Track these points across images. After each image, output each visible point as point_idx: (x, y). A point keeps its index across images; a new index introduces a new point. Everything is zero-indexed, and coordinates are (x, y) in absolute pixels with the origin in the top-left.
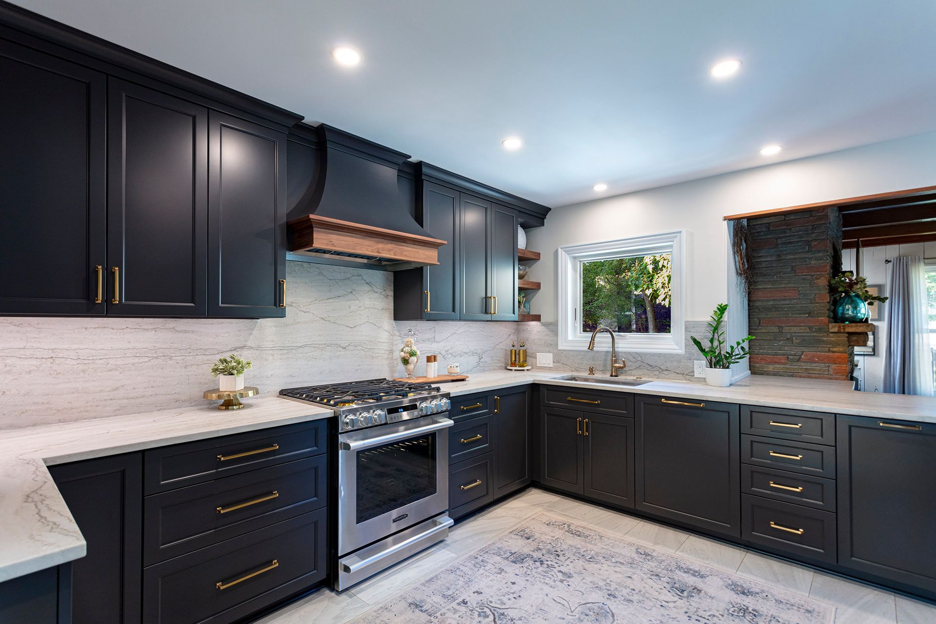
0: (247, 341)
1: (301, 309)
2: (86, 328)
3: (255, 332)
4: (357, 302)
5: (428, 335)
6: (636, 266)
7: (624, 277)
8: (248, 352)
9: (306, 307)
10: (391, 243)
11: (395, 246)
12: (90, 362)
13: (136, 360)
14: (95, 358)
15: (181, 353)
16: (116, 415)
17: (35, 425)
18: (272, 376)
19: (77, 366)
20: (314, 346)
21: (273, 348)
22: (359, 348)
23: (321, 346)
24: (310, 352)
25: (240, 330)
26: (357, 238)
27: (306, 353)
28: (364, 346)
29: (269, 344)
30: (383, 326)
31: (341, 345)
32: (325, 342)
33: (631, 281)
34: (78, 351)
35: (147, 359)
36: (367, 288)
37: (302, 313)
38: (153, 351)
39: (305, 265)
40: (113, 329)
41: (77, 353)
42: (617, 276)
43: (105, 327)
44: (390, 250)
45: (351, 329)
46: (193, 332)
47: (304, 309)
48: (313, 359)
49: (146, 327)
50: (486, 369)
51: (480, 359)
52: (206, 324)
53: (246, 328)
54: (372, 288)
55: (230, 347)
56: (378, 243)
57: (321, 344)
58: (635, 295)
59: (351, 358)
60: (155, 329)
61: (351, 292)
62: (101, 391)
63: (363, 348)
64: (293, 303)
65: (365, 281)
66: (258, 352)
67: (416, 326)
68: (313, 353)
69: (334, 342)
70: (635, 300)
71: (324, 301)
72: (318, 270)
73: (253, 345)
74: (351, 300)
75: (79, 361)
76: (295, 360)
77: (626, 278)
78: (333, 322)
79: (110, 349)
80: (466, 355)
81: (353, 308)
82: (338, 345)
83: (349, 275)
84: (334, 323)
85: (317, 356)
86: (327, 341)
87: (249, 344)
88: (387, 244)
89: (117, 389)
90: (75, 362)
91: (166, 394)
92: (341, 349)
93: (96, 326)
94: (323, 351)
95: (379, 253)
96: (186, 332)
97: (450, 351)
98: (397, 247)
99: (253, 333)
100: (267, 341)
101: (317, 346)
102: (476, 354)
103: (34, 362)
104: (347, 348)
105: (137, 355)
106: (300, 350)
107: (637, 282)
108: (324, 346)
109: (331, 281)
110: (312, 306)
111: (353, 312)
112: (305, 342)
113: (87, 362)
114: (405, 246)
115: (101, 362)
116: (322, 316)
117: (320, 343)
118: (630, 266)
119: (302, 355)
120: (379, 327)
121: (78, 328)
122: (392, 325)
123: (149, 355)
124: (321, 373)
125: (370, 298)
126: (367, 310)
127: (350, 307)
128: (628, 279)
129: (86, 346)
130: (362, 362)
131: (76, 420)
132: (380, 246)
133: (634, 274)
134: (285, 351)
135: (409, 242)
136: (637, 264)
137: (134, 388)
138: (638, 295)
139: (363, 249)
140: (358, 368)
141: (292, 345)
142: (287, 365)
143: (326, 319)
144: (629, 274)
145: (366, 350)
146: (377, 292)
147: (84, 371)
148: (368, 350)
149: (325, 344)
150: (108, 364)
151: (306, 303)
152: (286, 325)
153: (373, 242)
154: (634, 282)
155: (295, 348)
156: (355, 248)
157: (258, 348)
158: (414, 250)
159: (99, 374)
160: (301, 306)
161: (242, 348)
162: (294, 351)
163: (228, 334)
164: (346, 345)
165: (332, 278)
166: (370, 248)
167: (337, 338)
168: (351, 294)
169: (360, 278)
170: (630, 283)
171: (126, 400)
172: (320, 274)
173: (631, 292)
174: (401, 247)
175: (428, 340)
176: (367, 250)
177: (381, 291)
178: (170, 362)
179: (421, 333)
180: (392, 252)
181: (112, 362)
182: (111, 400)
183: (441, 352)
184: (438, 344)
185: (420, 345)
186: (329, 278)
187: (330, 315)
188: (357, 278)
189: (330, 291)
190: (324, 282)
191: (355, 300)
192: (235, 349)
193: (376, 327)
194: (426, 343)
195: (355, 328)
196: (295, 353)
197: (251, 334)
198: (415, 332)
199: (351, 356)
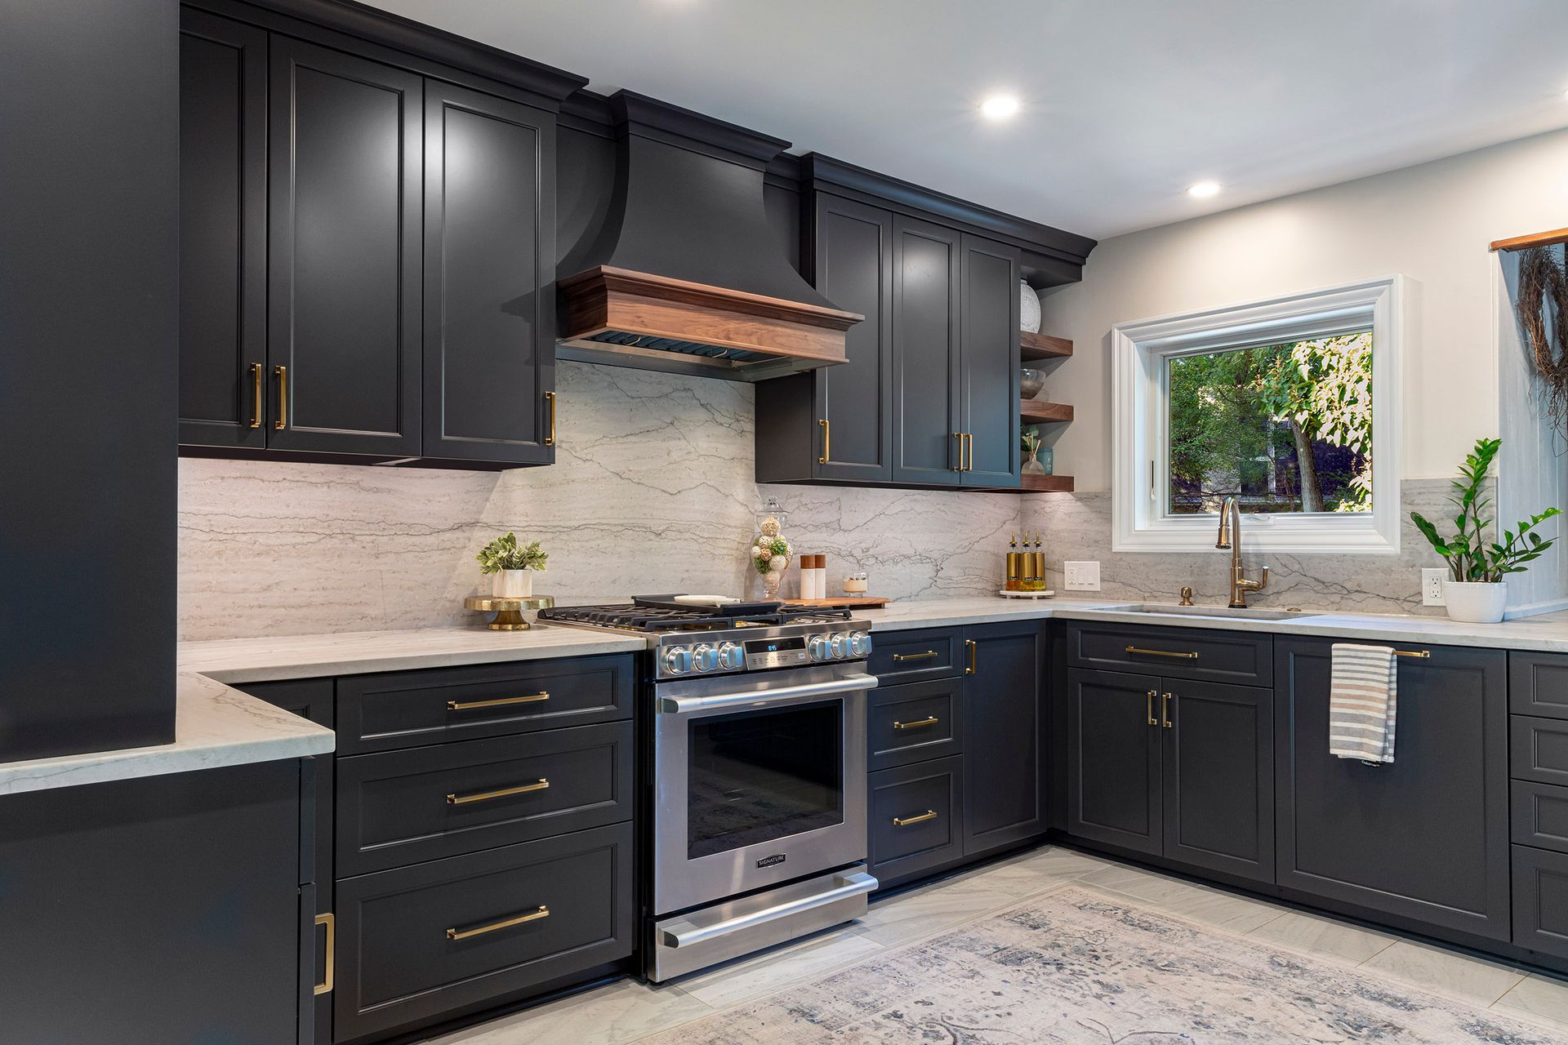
0: (481, 513)
1: (577, 455)
2: (223, 478)
3: (494, 496)
4: (683, 443)
5: (825, 517)
6: (1278, 366)
7: (1253, 389)
8: (482, 534)
9: (585, 451)
10: (753, 321)
11: (761, 326)
12: (228, 537)
13: (299, 539)
14: (235, 531)
15: (369, 529)
16: (267, 636)
19: (210, 543)
20: (602, 527)
21: (527, 529)
22: (687, 536)
23: (614, 529)
24: (593, 540)
25: (468, 492)
26: (688, 310)
27: (587, 541)
28: (698, 533)
29: (520, 521)
30: (734, 494)
31: (652, 529)
32: (623, 521)
33: (1268, 396)
34: (210, 517)
35: (314, 538)
36: (702, 415)
37: (579, 462)
38: (325, 524)
39: (585, 367)
40: (263, 481)
41: (210, 520)
42: (1239, 386)
43: (250, 478)
44: (751, 334)
45: (671, 497)
46: (389, 491)
47: (582, 456)
48: (599, 554)
50: (952, 592)
51: (938, 571)
52: (411, 478)
53: (479, 488)
54: (711, 416)
55: (450, 523)
56: (728, 318)
57: (615, 525)
58: (1275, 423)
59: (672, 554)
60: (328, 484)
61: (672, 423)
62: (244, 591)
63: (695, 537)
65: (699, 400)
67: (801, 495)
68: (599, 542)
69: (639, 522)
70: (1275, 433)
71: (621, 440)
72: (609, 379)
73: (490, 521)
74: (671, 438)
75: (212, 535)
76: (566, 552)
77: (1258, 390)
78: (636, 481)
79: (258, 516)
80: (906, 562)
81: (675, 455)
82: (645, 527)
83: (668, 389)
84: (639, 483)
85: (606, 548)
86: (625, 518)
87: (484, 518)
88: (744, 321)
89: (268, 588)
90: (205, 537)
91: (346, 604)
92: (652, 536)
93: (238, 474)
94: (619, 538)
95: (729, 339)
96: (378, 490)
97: (871, 552)
98: (764, 327)
99: (492, 497)
100: (515, 514)
101: (606, 527)
102: (928, 560)
104: (663, 535)
105: (301, 529)
106: (576, 535)
107: (1279, 398)
108: (620, 528)
109: (634, 401)
110: (596, 448)
111: (676, 462)
112: (585, 519)
113: (224, 537)
114: (778, 325)
115: (244, 538)
116: (613, 470)
117: (612, 521)
118: (1265, 367)
119: (579, 543)
120: (727, 496)
121: (211, 478)
122: (753, 491)
123: (319, 531)
124: (614, 582)
125: (708, 436)
126: (702, 459)
127: (668, 454)
128: (1262, 392)
129: (222, 510)
130: (694, 564)
131: (208, 639)
132: (732, 325)
133: (1273, 383)
134: (548, 536)
135: (788, 317)
136: (1278, 362)
137: (295, 589)
138: (1281, 423)
139: (698, 331)
140: (685, 575)
141: (562, 524)
143: (623, 476)
144: (1264, 382)
145: (701, 540)
146: (722, 425)
147: (219, 553)
148: (705, 540)
149: (622, 525)
150: (255, 543)
151: (586, 442)
152: (550, 485)
153: (717, 319)
154: (1272, 398)
155: (566, 529)
156: (684, 329)
157: (500, 527)
158: (798, 333)
159: (242, 560)
160: (578, 448)
161: (473, 525)
162: (564, 537)
163: (447, 498)
164: (661, 528)
165: (635, 394)
166: (712, 330)
167: (645, 514)
168: (671, 426)
169: (689, 394)
170: (1264, 400)
171: (283, 610)
172: (613, 385)
173: (1266, 417)
174: (772, 328)
175: (827, 525)
176: (707, 334)
177: (730, 421)
178: (352, 545)
179: (811, 510)
180: (754, 339)
181: (261, 539)
182: (260, 607)
183: (854, 552)
184: (846, 534)
185: (809, 536)
186: (629, 394)
187: (631, 468)
188: (684, 394)
189: (630, 421)
190: (619, 403)
191: (679, 439)
192: (460, 527)
193: (719, 494)
194: (821, 532)
195: (678, 496)
196: (567, 541)
197: (487, 500)
198: (798, 508)
199: (672, 551)
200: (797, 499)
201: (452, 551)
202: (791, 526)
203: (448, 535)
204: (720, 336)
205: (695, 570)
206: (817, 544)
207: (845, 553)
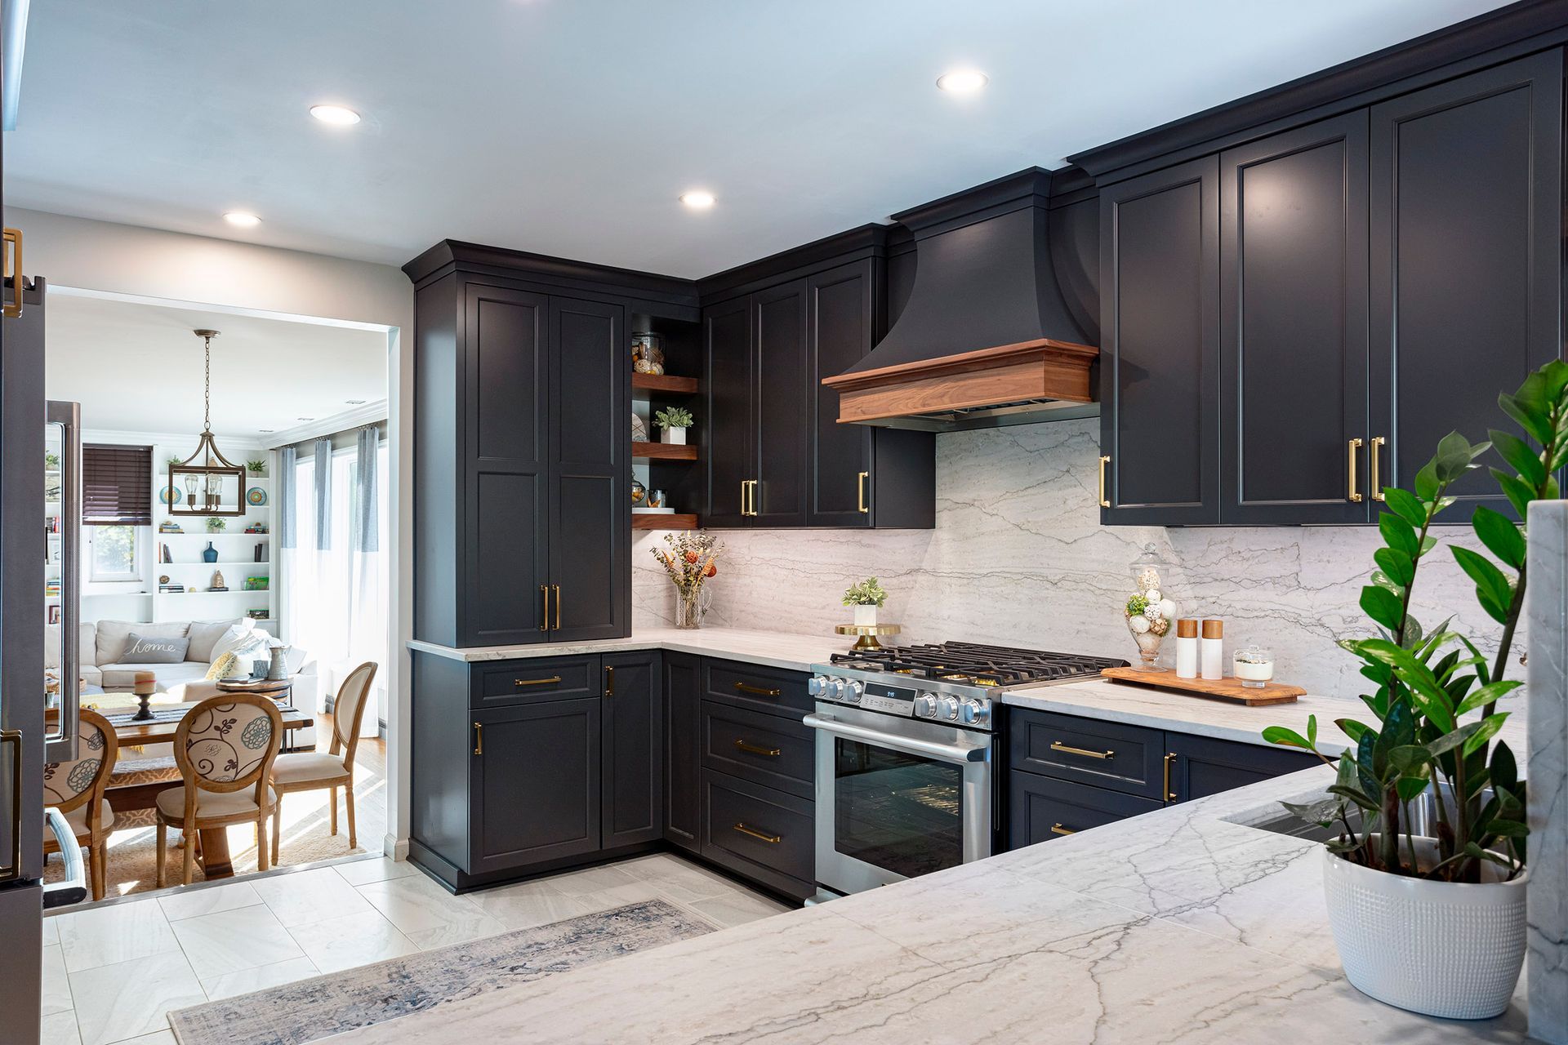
0: (922, 561)
1: (985, 511)
3: (930, 549)
4: (1079, 490)
5: (1272, 568)
8: (923, 578)
9: (992, 507)
10: (944, 382)
11: (953, 384)
13: (836, 578)
15: (865, 573)
17: (785, 632)
18: (949, 618)
20: (1005, 575)
21: (951, 575)
22: (1083, 586)
23: (1014, 577)
24: (998, 586)
25: (915, 545)
27: (993, 587)
28: (1095, 583)
30: (1138, 542)
31: (1049, 578)
32: (1021, 571)
34: (805, 563)
35: (842, 577)
37: (987, 517)
39: (992, 432)
40: (823, 541)
43: (818, 540)
45: (1066, 547)
46: (875, 546)
47: (990, 511)
48: (1003, 599)
49: (843, 540)
53: (921, 542)
55: (905, 569)
56: (923, 387)
57: (1015, 574)
59: (1067, 605)
60: (847, 542)
61: (1068, 471)
62: (816, 608)
63: (1092, 588)
64: (975, 500)
65: (1096, 442)
66: (933, 578)
67: (1231, 540)
68: (1003, 588)
69: (1035, 571)
71: (1021, 494)
72: (1010, 438)
73: (929, 569)
74: (1066, 487)
76: (977, 596)
78: (1035, 531)
81: (1071, 503)
82: (1043, 577)
83: (1062, 437)
84: (1036, 534)
85: (1009, 594)
86: (1025, 567)
87: (925, 565)
88: (938, 384)
89: (824, 608)
90: (802, 575)
92: (1049, 585)
94: (1019, 586)
96: (868, 546)
98: (957, 384)
99: (929, 549)
100: (942, 563)
101: (1008, 575)
103: (785, 572)
104: (1059, 584)
106: (984, 581)
108: (1020, 577)
109: (1032, 455)
110: (1001, 503)
111: (1072, 511)
112: (991, 568)
115: (815, 576)
116: (1014, 522)
117: (1013, 570)
119: (986, 589)
120: (1129, 544)
122: (1161, 537)
123: (844, 573)
124: (1015, 626)
127: (1064, 502)
129: (807, 560)
130: (1090, 616)
134: (965, 581)
140: (1082, 628)
141: (973, 571)
142: (967, 604)
143: (1022, 527)
145: (1097, 592)
148: (1103, 592)
149: (1022, 574)
151: (992, 499)
152: (966, 538)
153: (914, 390)
155: (977, 576)
157: (934, 573)
160: (986, 505)
161: (917, 570)
162: (976, 582)
163: (903, 551)
164: (1058, 578)
165: (1032, 449)
167: (1042, 564)
168: (1067, 474)
172: (1015, 443)
174: (962, 383)
175: (1274, 581)
179: (1248, 560)
180: (946, 399)
183: (1325, 620)
184: (1311, 594)
185: (1243, 593)
186: (1028, 449)
187: (1029, 519)
188: (1080, 439)
189: (1029, 475)
190: (1019, 459)
191: (1075, 486)
192: (909, 573)
193: (1119, 542)
194: (1265, 590)
195: (1074, 545)
196: (978, 586)
197: (926, 551)
198: (1227, 556)
199: (1068, 602)
200: (1225, 545)
201: (907, 589)
202: (1217, 580)
203: (904, 578)
204: (916, 406)
205: (1092, 623)
206: (1257, 605)
207: (1308, 621)
